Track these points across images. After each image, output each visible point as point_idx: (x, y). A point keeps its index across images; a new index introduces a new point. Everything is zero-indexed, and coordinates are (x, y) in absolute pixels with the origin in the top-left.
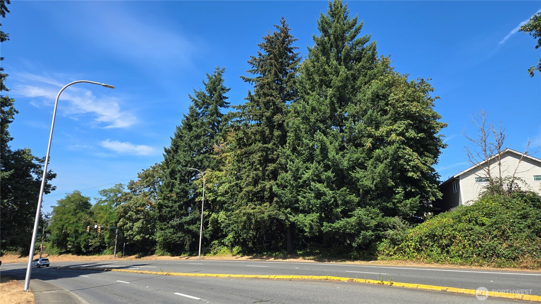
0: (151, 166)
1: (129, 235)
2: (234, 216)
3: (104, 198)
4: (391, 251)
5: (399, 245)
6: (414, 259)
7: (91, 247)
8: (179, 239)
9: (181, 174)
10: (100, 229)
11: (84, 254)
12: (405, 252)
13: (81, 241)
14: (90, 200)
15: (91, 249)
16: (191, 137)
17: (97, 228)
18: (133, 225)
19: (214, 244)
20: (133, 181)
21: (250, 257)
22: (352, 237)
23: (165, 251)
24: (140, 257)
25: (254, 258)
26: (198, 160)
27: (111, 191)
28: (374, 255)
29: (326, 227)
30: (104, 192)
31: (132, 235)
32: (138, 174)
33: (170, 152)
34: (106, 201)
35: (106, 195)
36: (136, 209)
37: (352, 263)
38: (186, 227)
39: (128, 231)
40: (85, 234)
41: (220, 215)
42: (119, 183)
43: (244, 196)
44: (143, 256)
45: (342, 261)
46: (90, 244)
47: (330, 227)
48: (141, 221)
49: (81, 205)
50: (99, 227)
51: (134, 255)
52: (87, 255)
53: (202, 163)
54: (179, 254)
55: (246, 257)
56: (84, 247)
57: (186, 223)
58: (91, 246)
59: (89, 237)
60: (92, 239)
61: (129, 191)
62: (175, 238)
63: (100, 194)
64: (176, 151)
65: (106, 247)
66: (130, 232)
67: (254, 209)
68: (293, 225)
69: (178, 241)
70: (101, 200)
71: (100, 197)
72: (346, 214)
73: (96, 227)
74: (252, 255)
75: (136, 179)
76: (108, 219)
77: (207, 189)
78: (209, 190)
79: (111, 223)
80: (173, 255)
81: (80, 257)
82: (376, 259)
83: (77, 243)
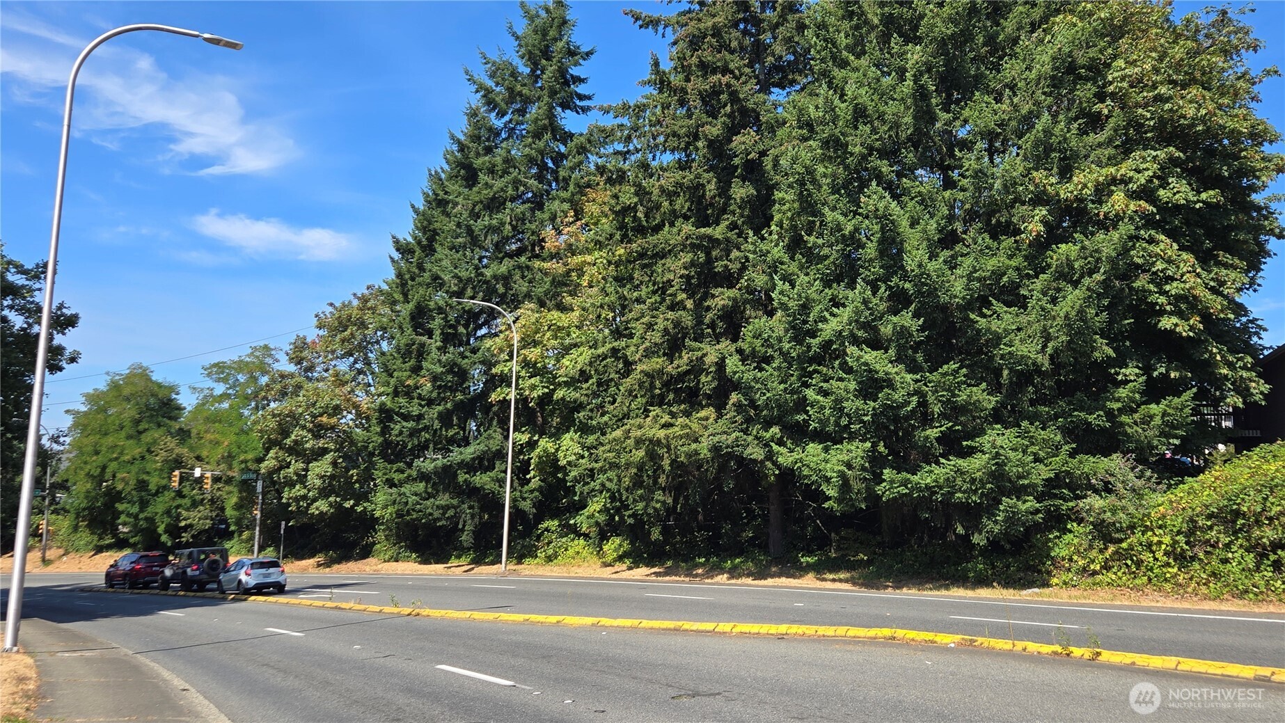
0: (355, 295)
2: (607, 447)
3: (220, 389)
4: (1093, 561)
5: (1121, 541)
6: (1168, 586)
7: (185, 532)
8: (444, 514)
9: (445, 319)
10: (209, 481)
12: (1139, 563)
13: (156, 513)
14: (178, 394)
15: (186, 537)
16: (475, 206)
17: (202, 476)
18: (307, 470)
19: (547, 530)
20: (305, 338)
21: (656, 569)
22: (973, 514)
23: (401, 547)
24: (328, 564)
25: (666, 574)
26: (495, 277)
27: (241, 366)
28: (1039, 572)
29: (892, 484)
30: (219, 370)
31: (304, 497)
32: (316, 316)
33: (412, 252)
34: (225, 396)
35: (225, 380)
36: (312, 422)
37: (969, 593)
38: (462, 477)
40: (168, 495)
41: (565, 443)
42: (262, 344)
43: (636, 387)
44: (339, 561)
45: (938, 588)
46: (183, 524)
47: (905, 483)
48: (329, 457)
49: (152, 409)
50: (208, 474)
51: (312, 556)
53: (507, 287)
54: (442, 558)
55: (642, 571)
56: (166, 531)
58: (186, 528)
59: (179, 501)
60: (188, 510)
61: (292, 368)
62: (430, 510)
63: (209, 375)
64: (429, 249)
65: (233, 532)
66: (298, 491)
67: (667, 426)
68: (788, 476)
69: (439, 519)
70: (212, 396)
71: (209, 383)
72: (954, 445)
73: (197, 472)
74: (662, 564)
75: (312, 334)
76: (235, 450)
77: (526, 364)
78: (533, 369)
79: (242, 462)
80: (425, 561)
82: (1046, 584)
83: (146, 519)
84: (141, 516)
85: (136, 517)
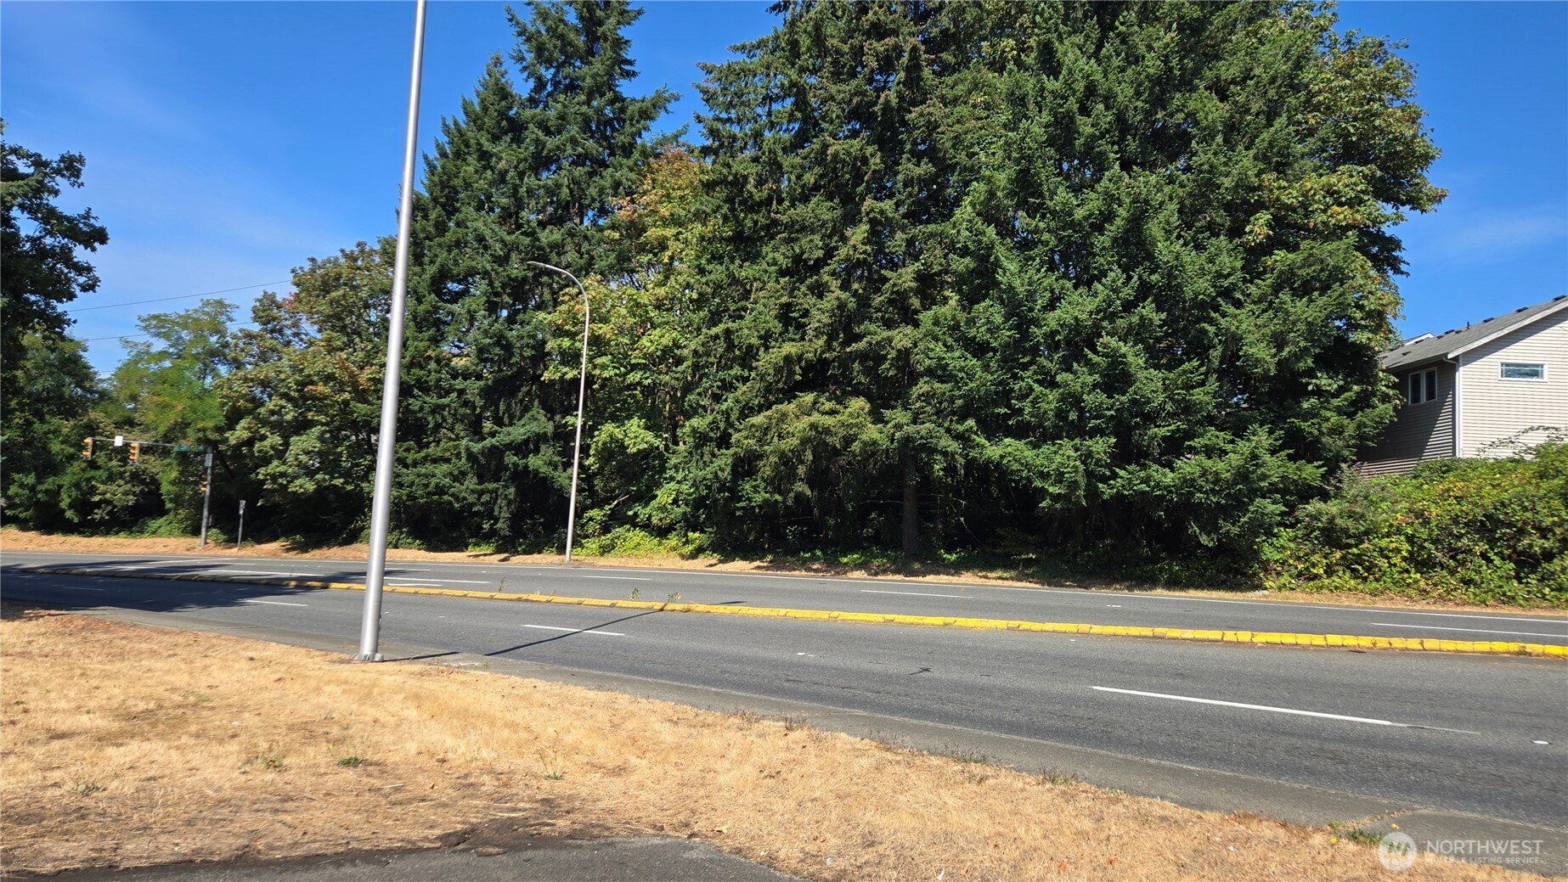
0: (342, 251)
1: (274, 478)
2: (744, 433)
3: (159, 345)
6: (1412, 592)
7: (99, 508)
10: (137, 451)
11: (69, 528)
13: (60, 487)
15: (98, 514)
16: (519, 163)
17: (126, 445)
19: (591, 519)
20: (274, 295)
21: (757, 563)
25: (767, 568)
27: (185, 322)
29: (1128, 479)
30: (159, 324)
31: (283, 475)
32: (293, 271)
33: (422, 209)
34: (163, 355)
35: (166, 336)
38: (511, 459)
39: (265, 460)
40: (76, 466)
41: (633, 429)
42: (217, 297)
46: (96, 499)
48: (316, 430)
52: (81, 533)
56: (71, 506)
57: (509, 446)
58: (98, 505)
59: (93, 473)
60: (103, 483)
61: (256, 328)
62: (463, 494)
63: (146, 328)
64: (450, 209)
65: (169, 510)
66: (275, 466)
70: (147, 353)
71: (143, 338)
73: (118, 441)
74: (761, 559)
75: (285, 290)
76: (190, 416)
79: (199, 430)
81: (57, 539)
83: (47, 492)
84: (39, 488)
85: (33, 489)
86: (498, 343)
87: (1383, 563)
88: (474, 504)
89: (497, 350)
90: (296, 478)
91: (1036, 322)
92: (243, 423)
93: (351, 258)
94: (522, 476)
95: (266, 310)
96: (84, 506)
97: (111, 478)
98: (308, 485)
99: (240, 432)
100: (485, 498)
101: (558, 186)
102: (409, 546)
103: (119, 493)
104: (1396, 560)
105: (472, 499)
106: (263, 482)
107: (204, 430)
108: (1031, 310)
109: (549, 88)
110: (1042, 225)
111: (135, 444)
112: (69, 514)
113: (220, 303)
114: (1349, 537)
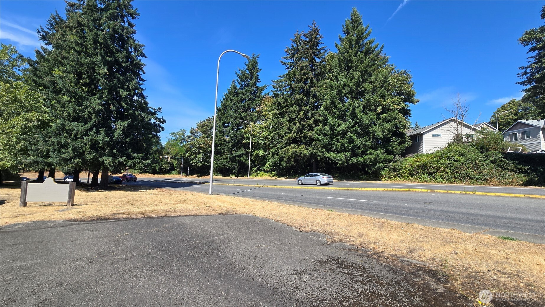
1: (194, 163)
2: (281, 153)
4: (391, 176)
6: (409, 180)
9: (233, 125)
11: (158, 173)
12: (401, 176)
15: (163, 170)
18: (196, 157)
19: (253, 170)
20: (193, 128)
22: (369, 167)
24: (200, 176)
26: (244, 116)
27: (178, 134)
30: (173, 134)
31: (196, 162)
32: (197, 123)
33: (221, 110)
34: (174, 140)
35: (174, 137)
38: (237, 158)
39: (193, 160)
40: (159, 161)
44: (202, 176)
46: (163, 168)
47: (357, 160)
48: (202, 154)
51: (196, 175)
52: (160, 174)
53: (246, 118)
54: (228, 175)
56: (158, 169)
57: (237, 156)
59: (162, 163)
61: (190, 135)
64: (225, 110)
65: (175, 169)
70: (171, 140)
71: (170, 137)
73: (166, 157)
74: (286, 177)
75: (195, 127)
76: (179, 152)
81: (156, 175)
82: (380, 180)
84: (152, 166)
86: (234, 136)
87: (404, 175)
88: (231, 167)
89: (234, 137)
90: (198, 163)
91: (336, 130)
92: (188, 153)
93: (207, 120)
94: (239, 162)
95: (192, 131)
96: (160, 169)
97: (165, 164)
98: (200, 164)
99: (188, 155)
100: (233, 166)
101: (245, 105)
102: (219, 175)
103: (167, 166)
104: (406, 174)
105: (230, 166)
106: (192, 164)
107: (181, 154)
108: (334, 127)
109: (244, 86)
110: (336, 111)
111: (169, 157)
112: (158, 171)
113: (184, 130)
114: (398, 170)
